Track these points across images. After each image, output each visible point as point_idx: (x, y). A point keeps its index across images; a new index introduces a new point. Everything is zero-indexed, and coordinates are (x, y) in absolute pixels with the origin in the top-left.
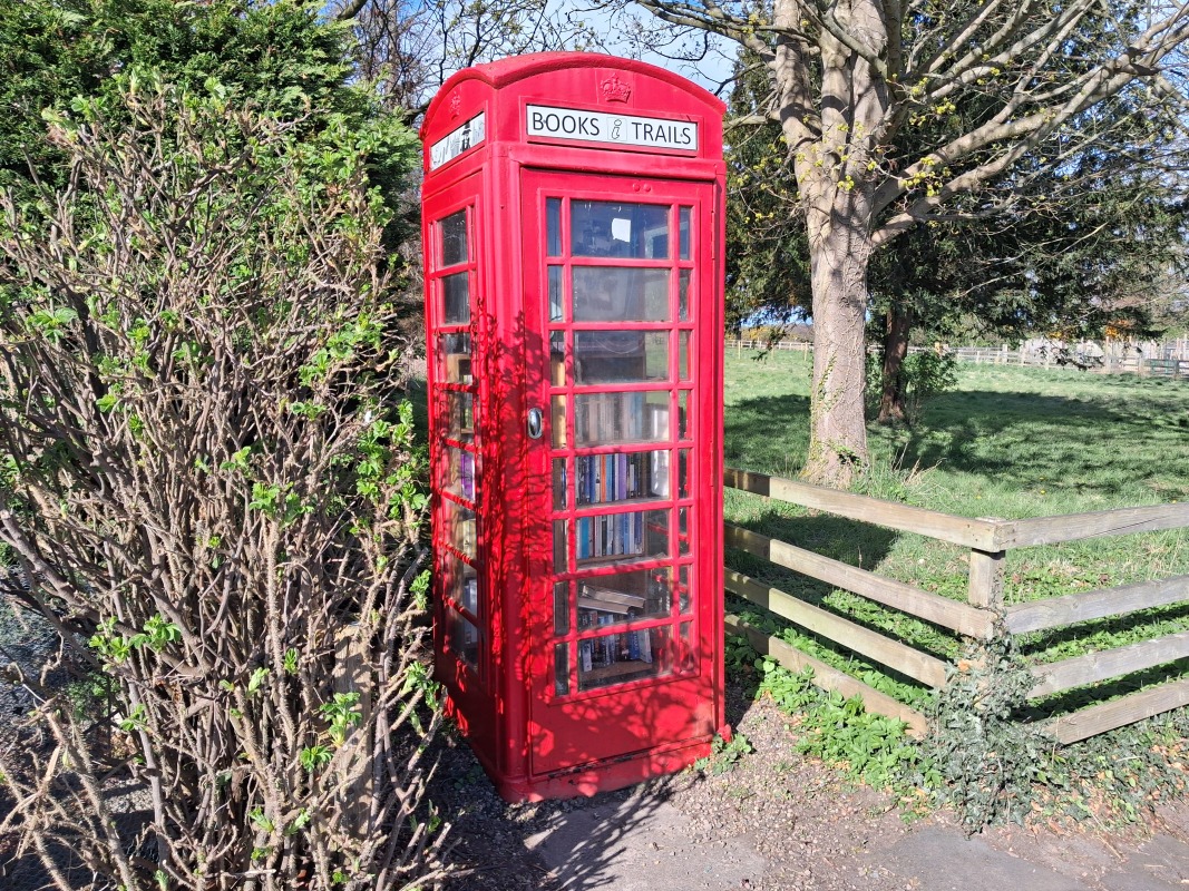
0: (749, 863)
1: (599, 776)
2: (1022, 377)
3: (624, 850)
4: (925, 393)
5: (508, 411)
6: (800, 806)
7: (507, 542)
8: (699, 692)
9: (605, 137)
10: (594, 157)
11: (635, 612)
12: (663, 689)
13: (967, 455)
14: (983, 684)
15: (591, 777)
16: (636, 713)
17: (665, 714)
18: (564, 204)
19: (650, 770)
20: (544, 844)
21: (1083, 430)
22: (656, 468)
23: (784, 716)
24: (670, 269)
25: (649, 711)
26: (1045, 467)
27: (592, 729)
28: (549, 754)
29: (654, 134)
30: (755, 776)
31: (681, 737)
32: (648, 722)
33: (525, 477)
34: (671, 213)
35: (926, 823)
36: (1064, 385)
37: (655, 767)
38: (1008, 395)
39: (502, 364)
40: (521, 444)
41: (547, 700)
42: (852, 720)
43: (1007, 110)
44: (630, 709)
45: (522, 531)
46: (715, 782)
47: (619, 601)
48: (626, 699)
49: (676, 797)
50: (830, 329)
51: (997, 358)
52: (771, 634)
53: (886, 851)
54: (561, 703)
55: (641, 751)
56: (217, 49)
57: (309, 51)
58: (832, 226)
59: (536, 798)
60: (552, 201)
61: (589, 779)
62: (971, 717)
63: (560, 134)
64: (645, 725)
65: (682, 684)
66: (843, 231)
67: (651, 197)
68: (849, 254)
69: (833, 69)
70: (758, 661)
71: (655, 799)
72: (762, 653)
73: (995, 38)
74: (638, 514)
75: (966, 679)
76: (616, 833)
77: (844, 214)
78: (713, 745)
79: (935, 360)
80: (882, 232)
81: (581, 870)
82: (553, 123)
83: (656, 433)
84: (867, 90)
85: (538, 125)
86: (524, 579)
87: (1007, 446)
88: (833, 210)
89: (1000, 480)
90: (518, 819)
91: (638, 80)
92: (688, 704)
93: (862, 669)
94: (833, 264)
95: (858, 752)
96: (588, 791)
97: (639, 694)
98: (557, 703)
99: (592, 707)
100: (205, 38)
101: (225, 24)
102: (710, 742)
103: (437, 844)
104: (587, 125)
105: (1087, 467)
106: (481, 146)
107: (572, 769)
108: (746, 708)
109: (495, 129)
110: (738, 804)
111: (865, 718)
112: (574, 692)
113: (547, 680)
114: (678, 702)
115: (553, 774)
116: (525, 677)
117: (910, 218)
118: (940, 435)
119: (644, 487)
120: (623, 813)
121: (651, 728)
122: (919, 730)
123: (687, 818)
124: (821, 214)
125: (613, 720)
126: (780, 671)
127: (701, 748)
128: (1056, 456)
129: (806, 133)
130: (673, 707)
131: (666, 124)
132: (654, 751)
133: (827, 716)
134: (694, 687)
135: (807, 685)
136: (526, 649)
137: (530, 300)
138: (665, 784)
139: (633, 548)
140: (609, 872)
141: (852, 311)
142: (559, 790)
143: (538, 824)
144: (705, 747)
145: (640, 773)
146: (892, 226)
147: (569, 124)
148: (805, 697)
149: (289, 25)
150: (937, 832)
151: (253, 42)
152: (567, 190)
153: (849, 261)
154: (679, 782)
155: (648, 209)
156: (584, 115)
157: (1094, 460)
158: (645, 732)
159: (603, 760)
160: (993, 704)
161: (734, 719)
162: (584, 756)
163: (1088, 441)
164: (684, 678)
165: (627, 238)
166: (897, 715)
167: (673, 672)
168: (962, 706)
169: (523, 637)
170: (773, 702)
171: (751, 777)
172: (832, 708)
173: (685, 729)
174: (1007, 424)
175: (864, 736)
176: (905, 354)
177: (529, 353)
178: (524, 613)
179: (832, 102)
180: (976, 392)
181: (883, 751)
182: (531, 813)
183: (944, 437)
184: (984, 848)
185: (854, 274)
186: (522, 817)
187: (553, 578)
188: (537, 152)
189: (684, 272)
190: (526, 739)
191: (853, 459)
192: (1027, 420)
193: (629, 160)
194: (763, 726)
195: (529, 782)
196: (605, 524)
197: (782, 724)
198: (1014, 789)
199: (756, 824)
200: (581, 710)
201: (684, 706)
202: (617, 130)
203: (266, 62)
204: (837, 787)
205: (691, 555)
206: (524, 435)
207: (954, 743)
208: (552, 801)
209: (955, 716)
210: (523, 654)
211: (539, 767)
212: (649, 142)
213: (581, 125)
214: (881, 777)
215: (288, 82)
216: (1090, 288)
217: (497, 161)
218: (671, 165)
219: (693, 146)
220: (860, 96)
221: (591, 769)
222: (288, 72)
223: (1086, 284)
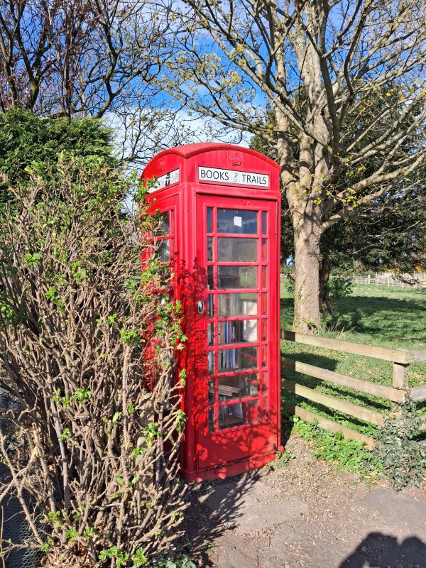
0: (301, 506)
1: (227, 469)
2: (378, 290)
3: (244, 502)
4: (337, 297)
5: (189, 302)
6: (319, 481)
7: (188, 361)
8: (270, 431)
9: (231, 181)
10: (226, 190)
11: (235, 395)
12: (255, 429)
13: (361, 325)
14: (402, 423)
15: (224, 470)
16: (243, 440)
17: (255, 441)
18: (215, 210)
19: (249, 467)
20: (207, 500)
21: (409, 314)
22: (245, 328)
23: (305, 442)
24: (258, 239)
25: (249, 439)
26: (396, 331)
27: (224, 448)
28: (206, 459)
29: (251, 180)
30: (296, 469)
31: (263, 451)
32: (248, 444)
33: (196, 332)
34: (259, 214)
35: (376, 488)
36: (397, 294)
37: (251, 466)
38: (373, 298)
39: (187, 280)
40: (195, 316)
41: (205, 434)
42: (339, 442)
43: (381, 169)
44: (241, 439)
45: (195, 356)
46: (278, 472)
47: (228, 390)
48: (239, 434)
49: (262, 478)
50: (303, 267)
51: (366, 281)
52: (296, 405)
53: (361, 500)
54: (212, 435)
55: (246, 458)
56: (58, 139)
57: (97, 140)
58: (304, 220)
59: (200, 480)
60: (210, 208)
61: (223, 471)
62: (396, 438)
63: (212, 179)
64: (247, 446)
65: (263, 427)
66: (309, 222)
67: (251, 207)
68: (312, 233)
69: (305, 149)
70: (290, 418)
71: (252, 480)
72: (293, 414)
73: (381, 138)
74: (237, 349)
75: (393, 421)
76: (238, 495)
77: (310, 214)
78: (276, 455)
79: (343, 282)
80: (327, 223)
81: (227, 511)
82: (209, 174)
83: (245, 312)
84: (321, 159)
85: (203, 175)
86: (196, 378)
87: (377, 321)
88: (305, 212)
89: (378, 337)
90: (193, 489)
91: (245, 157)
92: (266, 436)
93: (340, 419)
94: (305, 237)
95: (343, 456)
96: (222, 476)
97: (244, 432)
98: (209, 436)
99: (224, 437)
100: (53, 133)
101: (62, 128)
102: (275, 453)
103: (182, 494)
104: (224, 175)
105: (415, 331)
106: (177, 184)
107: (215, 467)
108: (287, 439)
109: (185, 177)
110: (291, 481)
111: (344, 441)
112: (217, 430)
113: (205, 425)
114: (262, 435)
115: (208, 469)
116: (195, 423)
117: (340, 217)
118: (346, 316)
119: (240, 337)
120: (239, 486)
121: (250, 447)
122: (371, 444)
123: (269, 488)
124: (299, 214)
125: (233, 444)
126: (301, 422)
127: (271, 457)
128: (400, 325)
129: (292, 178)
130: (259, 438)
131: (256, 175)
132: (251, 458)
133: (326, 441)
134: (268, 429)
135: (315, 427)
136: (197, 410)
137: (199, 252)
138: (256, 473)
139: (235, 365)
140: (240, 512)
141: (314, 259)
142: (210, 477)
143: (203, 492)
144: (272, 456)
145: (245, 468)
146: (331, 220)
147: (216, 175)
148: (315, 433)
149: (89, 129)
150: (382, 491)
151: (73, 136)
152: (217, 204)
153: (312, 236)
154: (263, 472)
155: (249, 213)
156: (222, 171)
157: (417, 327)
158: (247, 449)
159: (229, 462)
160: (406, 432)
161: (284, 444)
162: (221, 460)
163: (412, 319)
164: (264, 424)
165: (240, 225)
166: (360, 439)
167: (259, 421)
168: (392, 433)
169: (195, 405)
170: (299, 436)
171: (295, 469)
172: (328, 437)
173: (264, 448)
174: (374, 311)
175: (345, 449)
176: (328, 279)
177: (200, 277)
178: (195, 394)
179: (304, 164)
180: (358, 297)
181: (355, 456)
182: (199, 487)
183: (347, 317)
184: (404, 497)
185: (314, 242)
186: (195, 488)
187: (209, 378)
188: (203, 187)
189: (264, 240)
190: (195, 452)
191: (314, 326)
192: (384, 309)
193: (241, 191)
194: (296, 446)
195: (197, 473)
196: (222, 354)
197: (305, 445)
198: (415, 471)
199: (301, 490)
200: (220, 439)
201: (264, 437)
202: (236, 177)
203: (78, 144)
204: (334, 473)
205: (267, 368)
206: (197, 313)
207: (389, 450)
208: (207, 481)
209: (389, 438)
210: (195, 413)
211: (201, 465)
212: (249, 183)
213: (221, 176)
214: (355, 467)
215: (88, 153)
216: (411, 249)
217: (186, 191)
218: (258, 193)
219: (267, 185)
220: (318, 162)
221: (224, 466)
222: (88, 149)
223: (409, 247)
